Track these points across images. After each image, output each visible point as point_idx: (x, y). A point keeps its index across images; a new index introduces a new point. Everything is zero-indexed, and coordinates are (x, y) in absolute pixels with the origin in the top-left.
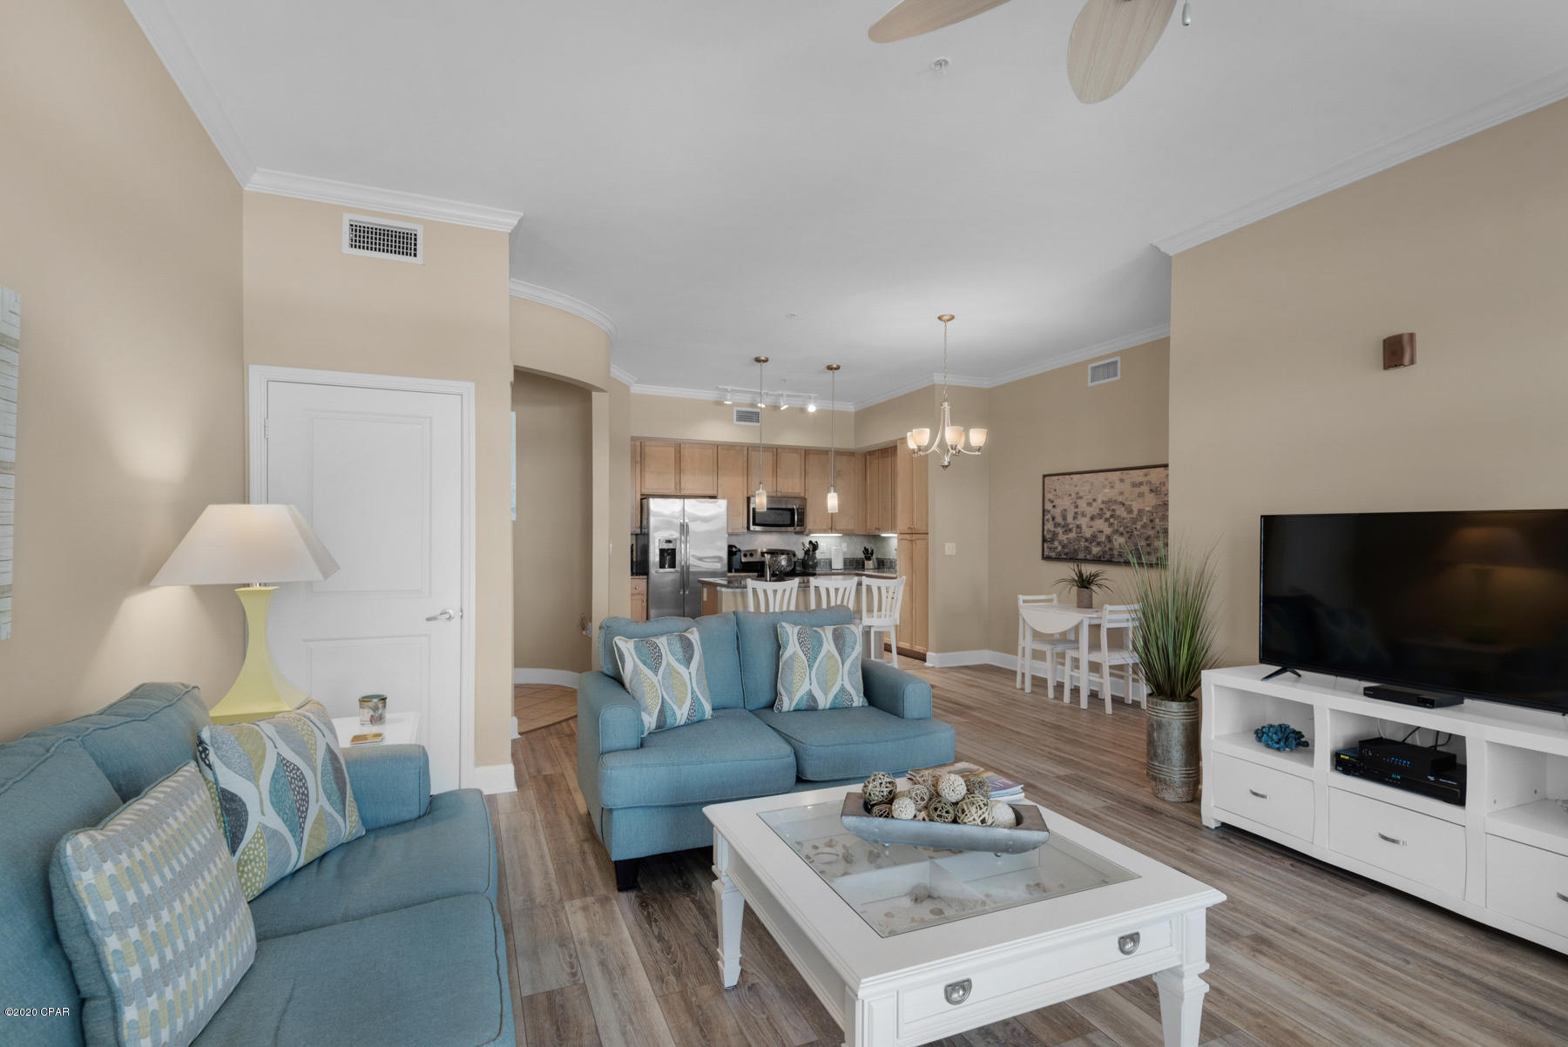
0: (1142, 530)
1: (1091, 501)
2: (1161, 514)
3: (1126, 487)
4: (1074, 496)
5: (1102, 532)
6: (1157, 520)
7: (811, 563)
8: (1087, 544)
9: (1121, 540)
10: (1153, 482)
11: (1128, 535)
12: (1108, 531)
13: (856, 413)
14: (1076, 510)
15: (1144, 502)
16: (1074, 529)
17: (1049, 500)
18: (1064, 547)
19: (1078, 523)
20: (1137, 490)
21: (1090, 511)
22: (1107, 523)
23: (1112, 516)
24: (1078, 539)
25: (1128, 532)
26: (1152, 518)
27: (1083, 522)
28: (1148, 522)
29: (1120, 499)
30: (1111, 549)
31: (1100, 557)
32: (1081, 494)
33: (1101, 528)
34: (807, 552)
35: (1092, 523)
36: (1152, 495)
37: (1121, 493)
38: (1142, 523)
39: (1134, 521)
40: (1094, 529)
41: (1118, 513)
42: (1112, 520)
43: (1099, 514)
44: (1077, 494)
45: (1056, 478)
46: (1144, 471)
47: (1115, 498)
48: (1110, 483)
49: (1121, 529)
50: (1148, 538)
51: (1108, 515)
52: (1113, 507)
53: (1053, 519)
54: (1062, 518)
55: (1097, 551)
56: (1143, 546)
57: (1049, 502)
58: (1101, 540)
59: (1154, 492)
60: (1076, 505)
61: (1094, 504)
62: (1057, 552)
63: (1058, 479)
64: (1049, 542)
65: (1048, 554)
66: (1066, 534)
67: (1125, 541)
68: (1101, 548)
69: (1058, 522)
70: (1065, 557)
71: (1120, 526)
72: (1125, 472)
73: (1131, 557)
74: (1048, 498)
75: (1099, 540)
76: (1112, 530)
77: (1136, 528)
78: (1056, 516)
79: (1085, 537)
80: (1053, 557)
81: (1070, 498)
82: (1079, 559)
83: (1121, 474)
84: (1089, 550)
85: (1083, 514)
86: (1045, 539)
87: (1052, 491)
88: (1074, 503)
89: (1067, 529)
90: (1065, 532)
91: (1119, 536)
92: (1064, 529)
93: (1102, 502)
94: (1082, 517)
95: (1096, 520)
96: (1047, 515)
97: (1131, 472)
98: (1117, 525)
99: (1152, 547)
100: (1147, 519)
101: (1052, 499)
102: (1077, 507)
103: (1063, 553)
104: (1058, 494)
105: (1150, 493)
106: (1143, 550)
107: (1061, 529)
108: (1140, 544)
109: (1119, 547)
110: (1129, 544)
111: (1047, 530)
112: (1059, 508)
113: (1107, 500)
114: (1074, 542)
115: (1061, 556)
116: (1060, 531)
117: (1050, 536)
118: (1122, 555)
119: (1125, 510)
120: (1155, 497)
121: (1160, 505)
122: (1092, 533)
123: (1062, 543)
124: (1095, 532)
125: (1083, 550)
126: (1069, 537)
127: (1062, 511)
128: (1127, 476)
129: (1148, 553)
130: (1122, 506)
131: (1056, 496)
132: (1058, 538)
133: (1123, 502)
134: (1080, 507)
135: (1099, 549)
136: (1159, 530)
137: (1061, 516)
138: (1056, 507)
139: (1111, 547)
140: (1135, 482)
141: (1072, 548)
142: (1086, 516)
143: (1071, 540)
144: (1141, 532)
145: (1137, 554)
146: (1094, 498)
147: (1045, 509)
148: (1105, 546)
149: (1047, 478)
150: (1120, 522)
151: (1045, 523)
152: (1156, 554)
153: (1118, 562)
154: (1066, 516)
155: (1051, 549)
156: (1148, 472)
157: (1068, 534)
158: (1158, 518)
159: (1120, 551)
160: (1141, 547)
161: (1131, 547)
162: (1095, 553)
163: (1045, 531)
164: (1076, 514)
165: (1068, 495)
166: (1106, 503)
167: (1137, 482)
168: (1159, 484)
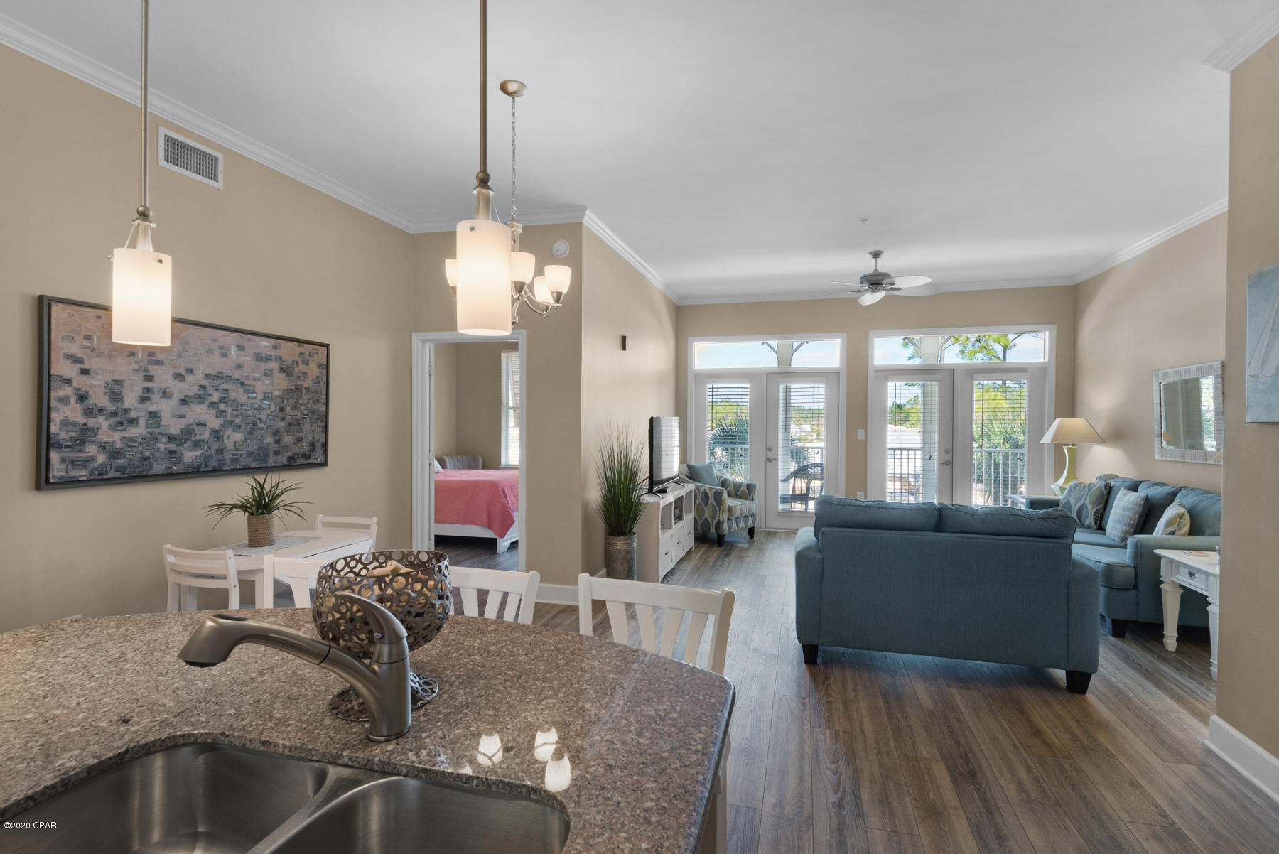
1: (182, 371)
2: (291, 401)
3: (247, 359)
5: (204, 425)
6: (288, 409)
8: (172, 446)
9: (238, 436)
10: (284, 359)
11: (248, 428)
12: (215, 423)
14: (148, 384)
15: (272, 384)
16: (142, 422)
17: (68, 356)
18: (114, 454)
19: (152, 408)
20: (263, 365)
21: (179, 389)
22: (214, 412)
23: (222, 400)
24: (154, 439)
25: (248, 425)
26: (282, 405)
27: (165, 408)
28: (277, 411)
29: (237, 374)
30: (220, 451)
31: (199, 467)
33: (203, 417)
35: (184, 410)
36: (283, 375)
37: (239, 367)
40: (189, 420)
41: (232, 395)
42: (222, 406)
43: (199, 396)
44: (151, 354)
46: (273, 341)
47: (227, 373)
48: (221, 348)
49: (238, 420)
50: (276, 432)
51: (216, 397)
52: (225, 386)
53: (82, 397)
54: (107, 397)
55: (194, 458)
56: (270, 443)
57: (68, 362)
58: (202, 438)
59: (285, 372)
60: (148, 374)
61: (189, 378)
62: (94, 468)
63: (98, 317)
64: (67, 447)
65: (63, 474)
66: (122, 430)
67: (243, 438)
68: (202, 451)
69: (96, 405)
70: (117, 475)
71: (237, 416)
72: (247, 336)
73: (251, 459)
74: (68, 352)
75: (198, 438)
76: (221, 421)
77: (260, 419)
78: (91, 392)
79: (166, 435)
80: (80, 479)
81: (132, 359)
82: (153, 476)
83: (242, 337)
84: (176, 456)
85: (164, 393)
86: (52, 441)
87: (79, 338)
88: (144, 370)
89: (123, 419)
90: (116, 425)
91: (234, 431)
92: (114, 420)
93: (206, 375)
94: (161, 397)
95: (191, 404)
96: (59, 388)
97: (254, 338)
98: (232, 414)
99: (282, 443)
100: (276, 407)
101: (79, 355)
102: (149, 378)
103: (114, 466)
104: (95, 347)
105: (280, 372)
106: (269, 448)
107: (107, 419)
108: (265, 441)
109: (232, 447)
110: (249, 441)
111: (61, 421)
112: (100, 377)
113: (215, 374)
114: (141, 443)
115: (107, 473)
116: (103, 422)
117: (73, 434)
118: (237, 459)
119: (245, 392)
120: (287, 378)
121: (291, 390)
122: (183, 427)
123: (109, 448)
124: (189, 425)
125: (163, 457)
126: (127, 435)
127: (107, 383)
128: (250, 343)
129: (276, 453)
130: (240, 385)
131: (93, 350)
132: (94, 439)
133: (242, 380)
134: (156, 377)
135: (198, 453)
136: (290, 421)
137: (105, 393)
138: (92, 374)
139: (220, 448)
140: (261, 354)
141: (138, 456)
142: (170, 397)
143: (135, 441)
144: (268, 424)
145: (260, 456)
146: (189, 366)
147: (52, 373)
148: (210, 448)
149: (61, 305)
150: (236, 410)
151: (52, 405)
152: (286, 453)
153: (231, 470)
154: (121, 392)
155: (72, 462)
156: (278, 344)
157: (125, 430)
158: (288, 406)
159: (234, 452)
160: (267, 445)
161: (253, 446)
162: (190, 460)
163: (52, 424)
164: (148, 391)
165: (128, 353)
166: (213, 379)
167: (264, 355)
168: (292, 363)
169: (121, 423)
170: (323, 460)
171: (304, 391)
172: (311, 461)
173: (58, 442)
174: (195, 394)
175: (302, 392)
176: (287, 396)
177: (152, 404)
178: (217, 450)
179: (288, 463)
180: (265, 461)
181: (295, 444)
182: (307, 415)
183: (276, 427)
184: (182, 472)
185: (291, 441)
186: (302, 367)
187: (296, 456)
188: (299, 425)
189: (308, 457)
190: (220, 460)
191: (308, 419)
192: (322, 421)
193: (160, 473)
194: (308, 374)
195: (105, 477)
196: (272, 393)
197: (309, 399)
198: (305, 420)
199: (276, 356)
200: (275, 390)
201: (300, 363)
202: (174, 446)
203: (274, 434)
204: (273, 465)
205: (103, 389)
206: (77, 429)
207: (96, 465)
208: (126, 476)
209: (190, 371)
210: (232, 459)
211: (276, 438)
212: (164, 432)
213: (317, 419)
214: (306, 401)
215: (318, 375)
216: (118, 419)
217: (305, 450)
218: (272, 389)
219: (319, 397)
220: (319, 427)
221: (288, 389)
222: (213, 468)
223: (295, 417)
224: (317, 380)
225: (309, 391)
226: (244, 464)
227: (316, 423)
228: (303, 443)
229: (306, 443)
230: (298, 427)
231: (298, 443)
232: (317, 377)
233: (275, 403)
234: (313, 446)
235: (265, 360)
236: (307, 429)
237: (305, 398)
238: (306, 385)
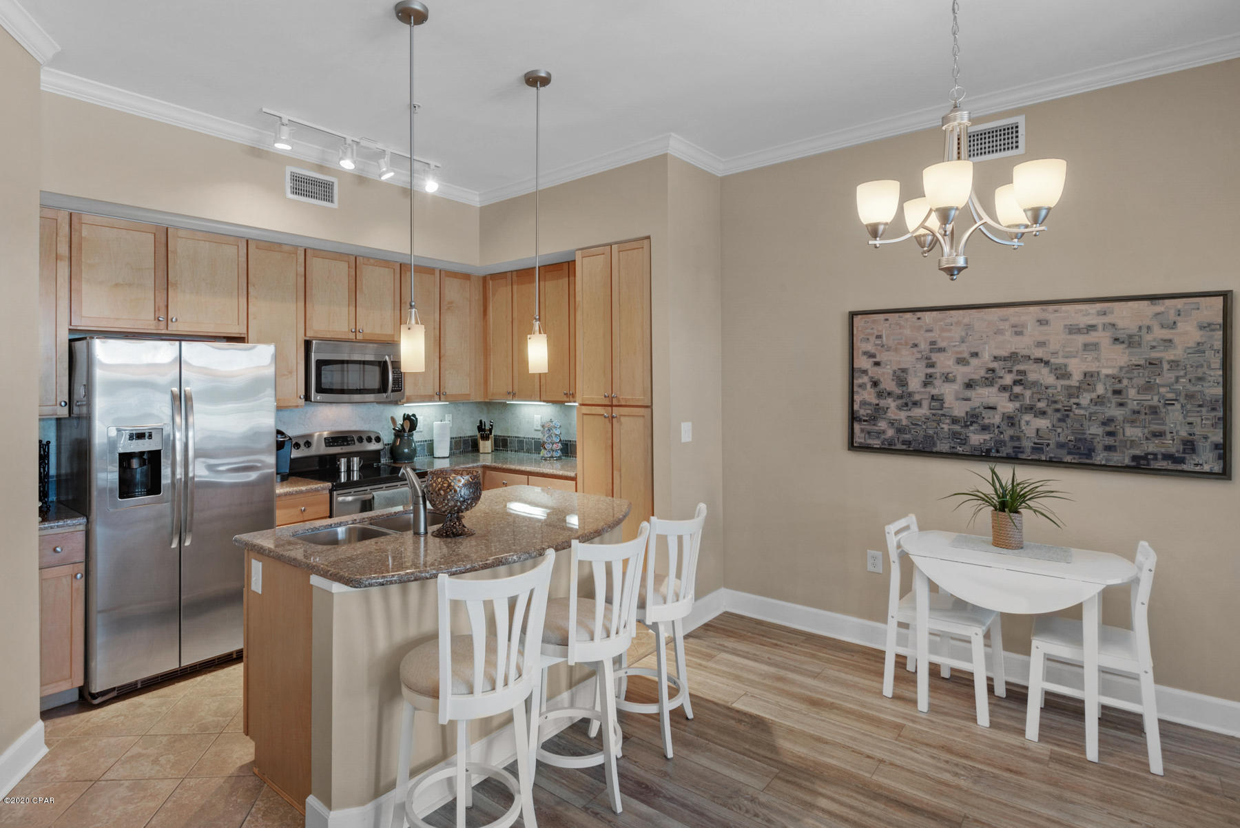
0: (1093, 409)
1: (966, 355)
2: (1141, 381)
3: (1054, 334)
4: (924, 346)
5: (993, 408)
6: (1132, 393)
7: (406, 450)
8: (957, 428)
9: (1043, 423)
10: (1120, 326)
11: (1059, 415)
12: (1008, 407)
13: (481, 208)
14: (930, 370)
15: (1098, 359)
16: (925, 404)
17: (865, 353)
18: (900, 430)
19: (935, 392)
20: (1081, 339)
21: (962, 373)
22: (1007, 395)
23: (1016, 382)
24: (935, 419)
25: (1057, 410)
26: (1118, 386)
27: (949, 392)
28: (1109, 394)
29: (1039, 353)
30: (1016, 438)
31: (989, 451)
32: (942, 344)
33: (992, 401)
34: (399, 434)
35: (969, 393)
36: (1120, 347)
37: (1041, 344)
38: (1094, 395)
39: (1073, 392)
40: (976, 402)
41: (1032, 377)
42: (1017, 389)
43: (987, 379)
44: (933, 343)
45: (882, 317)
46: (1099, 306)
47: (1026, 352)
48: (1014, 326)
49: (1042, 405)
50: (1108, 422)
51: (1008, 379)
52: (1021, 367)
53: (875, 384)
54: (895, 383)
55: (982, 441)
56: (1098, 435)
57: (865, 357)
58: (992, 421)
59: (1123, 342)
60: (930, 361)
61: (974, 362)
62: (885, 439)
63: (887, 320)
64: (865, 421)
65: (863, 441)
66: (907, 410)
67: (1050, 425)
68: (992, 436)
69: (885, 389)
70: (904, 447)
71: (1039, 400)
72: (1051, 308)
73: (1065, 451)
74: (864, 350)
75: (986, 421)
76: (1017, 405)
77: (1077, 404)
78: (882, 380)
79: (951, 416)
80: (875, 446)
81: (915, 350)
82: (938, 453)
83: (1044, 310)
84: (961, 437)
85: (946, 378)
86: (855, 416)
87: (872, 339)
88: (927, 358)
89: (908, 401)
90: (903, 406)
91: (1035, 417)
92: (900, 402)
93: (995, 357)
94: (944, 381)
95: (977, 388)
96: (860, 377)
97: (1066, 306)
98: (1031, 397)
99: (1120, 437)
100: (1106, 389)
101: (873, 351)
102: (932, 365)
103: (900, 440)
104: (884, 343)
105: (1114, 344)
106: (1096, 441)
107: (894, 401)
108: (1088, 432)
109: (1034, 435)
110: (1059, 430)
111: (861, 402)
112: (888, 367)
113: (1006, 354)
114: (925, 423)
115: (895, 445)
116: (891, 404)
117: (869, 412)
118: (1042, 449)
119: (1051, 372)
120: (1127, 351)
121: (1139, 366)
122: (968, 410)
123: (896, 425)
124: (975, 408)
125: (947, 436)
126: (912, 415)
127: (895, 372)
128: (1057, 315)
129: (1109, 448)
130: (1043, 365)
131: (883, 346)
132: (884, 416)
133: (1045, 359)
134: (938, 365)
135: (987, 437)
136: (1137, 408)
137: (893, 380)
138: (883, 365)
139: (1016, 434)
140: (1077, 325)
141: (922, 433)
142: (953, 381)
143: (919, 420)
144: (1091, 411)
145: (1080, 448)
146: (973, 350)
147: (855, 366)
148: (1002, 433)
149: (860, 316)
150: (1040, 393)
151: (855, 390)
152: (1128, 449)
153: (1032, 460)
154: (906, 379)
155: (869, 433)
156: (1109, 308)
157: (910, 410)
158: (1132, 387)
159: (1036, 441)
160: (1091, 436)
161: (1066, 435)
162: (977, 443)
163: (855, 403)
164: (931, 376)
165: (911, 345)
166: (1005, 360)
167: (1082, 326)
168: (1137, 329)
169: (906, 405)
170: (1217, 468)
171: (1166, 366)
172: (1185, 467)
173: (859, 417)
174: (982, 378)
175: (1161, 368)
176: (1128, 375)
177: (934, 388)
178: (1012, 438)
179: (1133, 464)
180: (1089, 456)
181: (1148, 439)
182: (1176, 400)
183: (1107, 415)
184: (968, 453)
185: (1140, 435)
186: (1160, 333)
187: (1151, 457)
188: (1155, 413)
189: (1181, 461)
190: (1014, 447)
191: (1178, 406)
192: (1214, 409)
193: (944, 451)
194: (1175, 341)
195: (893, 448)
196: (1098, 373)
197: (1177, 378)
198: (1170, 408)
199: (1104, 325)
200: (1104, 367)
201: (1156, 328)
202: (959, 427)
203: (1104, 424)
204: (1103, 462)
205: (891, 377)
206: (872, 408)
207: (886, 437)
208: (911, 449)
209: (975, 355)
210: (1033, 448)
211: (1108, 429)
212: (947, 414)
213: (1200, 406)
214: (1173, 380)
215: (1199, 341)
216: (904, 401)
217: (1173, 450)
218: (1098, 367)
219: (1205, 373)
220: (1207, 419)
221: (1132, 365)
222: (1007, 454)
223: (1146, 403)
224: (1199, 349)
225: (1178, 365)
226: (1052, 455)
227: (1198, 412)
228: (1167, 440)
229: (1173, 440)
230: (1153, 416)
231: (1153, 439)
232: (1198, 344)
233: (1105, 384)
234: (1190, 446)
235: (1085, 331)
236: (1174, 420)
237: (1169, 376)
238: (1172, 358)
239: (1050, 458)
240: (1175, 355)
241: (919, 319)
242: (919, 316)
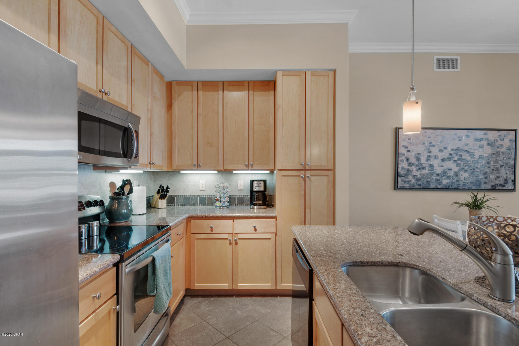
1: (442, 148)
2: (494, 159)
3: (471, 141)
4: (427, 144)
5: (451, 169)
6: (492, 163)
8: (438, 178)
9: (466, 175)
10: (490, 139)
11: (471, 171)
12: (456, 169)
14: (429, 154)
15: (483, 151)
16: (427, 168)
17: (404, 146)
18: (418, 180)
19: (431, 163)
20: (479, 143)
21: (441, 155)
22: (455, 164)
23: (459, 159)
24: (431, 175)
26: (488, 161)
27: (436, 163)
28: (486, 164)
29: (466, 148)
30: (458, 181)
31: (449, 186)
32: (434, 143)
33: (450, 167)
35: (443, 164)
36: (489, 147)
37: (467, 145)
38: (482, 164)
39: (476, 163)
40: (445, 167)
41: (464, 157)
42: (459, 162)
43: (449, 158)
44: (431, 143)
46: (484, 131)
47: (461, 148)
48: (459, 137)
49: (466, 168)
50: (485, 173)
51: (456, 158)
52: (460, 153)
53: (408, 160)
54: (415, 159)
55: (447, 183)
56: (482, 178)
57: (404, 148)
58: (450, 175)
59: (490, 145)
60: (429, 150)
61: (445, 151)
62: (411, 184)
64: (403, 176)
65: (402, 185)
66: (420, 171)
67: (468, 176)
68: (450, 180)
69: (412, 162)
70: (418, 187)
71: (465, 166)
72: (470, 131)
73: (472, 185)
74: (403, 145)
75: (449, 175)
76: (459, 168)
77: (477, 167)
78: (410, 158)
80: (407, 187)
81: (424, 145)
82: (431, 188)
83: (468, 132)
84: (440, 182)
85: (435, 157)
86: (399, 174)
87: (407, 140)
89: (421, 168)
90: (418, 169)
91: (464, 172)
92: (417, 167)
93: (452, 149)
94: (434, 159)
95: (446, 161)
96: (401, 157)
97: (474, 131)
98: (463, 165)
99: (488, 178)
100: (485, 162)
101: (407, 145)
102: (430, 152)
103: (417, 184)
104: (412, 142)
105: (488, 145)
107: (415, 167)
109: (463, 180)
110: (471, 177)
111: (401, 168)
112: (413, 152)
113: (456, 148)
114: (427, 176)
116: (414, 168)
117: (405, 172)
118: (466, 185)
119: (469, 155)
120: (491, 148)
121: (494, 153)
122: (442, 170)
123: (416, 177)
124: (445, 170)
125: (435, 182)
126: (422, 173)
127: (415, 155)
128: (472, 134)
129: (485, 183)
130: (467, 153)
131: (411, 143)
132: (411, 174)
133: (468, 150)
134: (432, 152)
135: (448, 181)
136: (493, 168)
138: (411, 152)
139: (458, 179)
140: (478, 138)
141: (425, 181)
142: (438, 159)
143: (424, 175)
144: (481, 170)
145: (477, 184)
146: (445, 146)
147: (399, 152)
148: (453, 179)
149: (402, 130)
150: (466, 163)
151: (399, 163)
152: (491, 183)
153: (463, 189)
154: (420, 158)
155: (405, 182)
156: (487, 132)
157: (421, 171)
158: (492, 161)
159: (464, 182)
160: (480, 179)
161: (473, 179)
162: (445, 184)
163: (399, 169)
164: (429, 157)
165: (422, 143)
166: (455, 151)
167: (479, 138)
168: (494, 141)
169: (420, 169)
170: (513, 188)
171: (501, 154)
172: (505, 188)
173: (400, 175)
174: (447, 157)
175: (500, 154)
176: (491, 157)
177: (431, 162)
178: (457, 180)
179: (492, 188)
180: (480, 186)
181: (496, 179)
182: (503, 165)
183: (485, 171)
184: (442, 188)
185: (494, 178)
186: (500, 142)
187: (496, 185)
188: (498, 170)
189: (503, 186)
190: (457, 185)
191: (504, 167)
192: (512, 168)
193: (433, 188)
194: (504, 145)
195: (414, 187)
196: (483, 156)
197: (504, 158)
198: (502, 168)
199: (485, 138)
200: (485, 154)
201: (499, 140)
202: (439, 178)
203: (484, 174)
204: (484, 188)
205: (414, 157)
206: (406, 170)
207: (412, 183)
208: (421, 188)
209: (445, 148)
210: (463, 184)
211: (485, 176)
212: (435, 172)
213: (509, 167)
214: (503, 158)
215: (509, 145)
216: (419, 167)
217: (502, 183)
218: (483, 154)
219: (510, 156)
220: (511, 172)
221: (492, 153)
222: (455, 187)
223: (496, 167)
224: (509, 148)
225: (504, 154)
226: (469, 187)
227: (509, 169)
228: (500, 179)
229: (502, 179)
230: (497, 171)
231: (497, 179)
232: (509, 146)
233: (485, 160)
234: (506, 181)
235: (480, 140)
236: (503, 172)
237: (502, 157)
238: (503, 151)
239: (468, 188)
240: (503, 150)
241: (426, 132)
242: (425, 131)
